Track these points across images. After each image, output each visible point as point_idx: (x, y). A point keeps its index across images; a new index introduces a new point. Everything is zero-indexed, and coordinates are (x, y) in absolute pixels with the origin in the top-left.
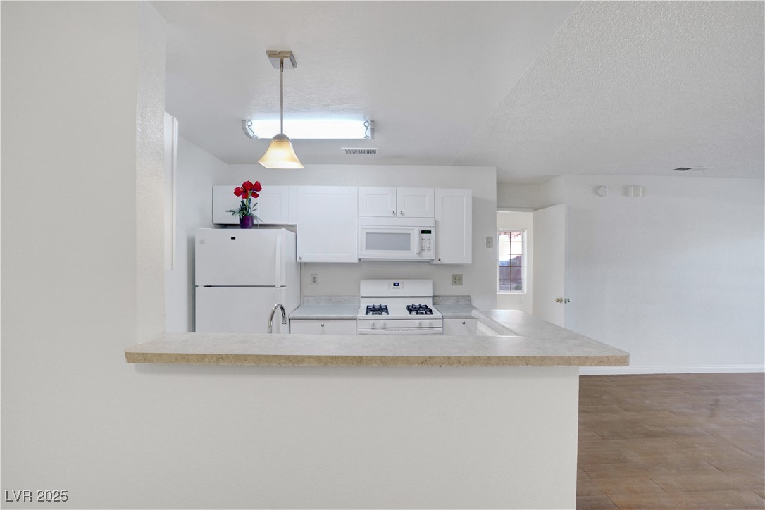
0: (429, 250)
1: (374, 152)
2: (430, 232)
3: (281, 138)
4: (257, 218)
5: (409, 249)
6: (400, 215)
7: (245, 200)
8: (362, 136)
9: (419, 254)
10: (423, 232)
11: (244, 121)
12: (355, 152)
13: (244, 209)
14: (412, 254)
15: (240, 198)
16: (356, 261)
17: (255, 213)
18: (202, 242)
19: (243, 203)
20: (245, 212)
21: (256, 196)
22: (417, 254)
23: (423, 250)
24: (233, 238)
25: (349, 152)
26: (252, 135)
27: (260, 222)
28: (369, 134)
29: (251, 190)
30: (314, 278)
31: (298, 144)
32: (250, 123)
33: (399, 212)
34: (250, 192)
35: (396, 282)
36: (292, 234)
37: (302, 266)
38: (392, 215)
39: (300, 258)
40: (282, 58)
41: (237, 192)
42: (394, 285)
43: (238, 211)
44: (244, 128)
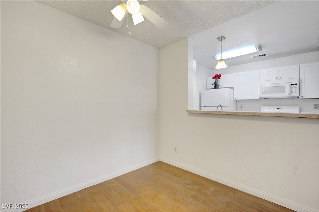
0: (295, 93)
1: (266, 55)
2: (296, 84)
3: (221, 60)
4: (220, 86)
5: (285, 93)
6: (280, 79)
7: (216, 80)
8: (256, 51)
9: (290, 94)
10: (292, 85)
11: (214, 56)
12: (257, 57)
13: (216, 83)
14: (286, 94)
15: (214, 80)
16: (258, 98)
17: (219, 84)
18: (203, 94)
19: (215, 81)
20: (216, 84)
21: (219, 78)
22: (288, 94)
23: (292, 93)
24: (212, 92)
25: (254, 57)
26: (217, 60)
27: (221, 87)
28: (258, 50)
29: (218, 77)
30: (242, 106)
31: (226, 60)
32: (216, 56)
33: (279, 77)
34: (217, 78)
35: (279, 107)
36: (232, 90)
37: (237, 101)
38: (276, 79)
39: (235, 98)
40: (221, 38)
41: (213, 78)
42: (278, 108)
43: (213, 84)
44: (214, 58)
